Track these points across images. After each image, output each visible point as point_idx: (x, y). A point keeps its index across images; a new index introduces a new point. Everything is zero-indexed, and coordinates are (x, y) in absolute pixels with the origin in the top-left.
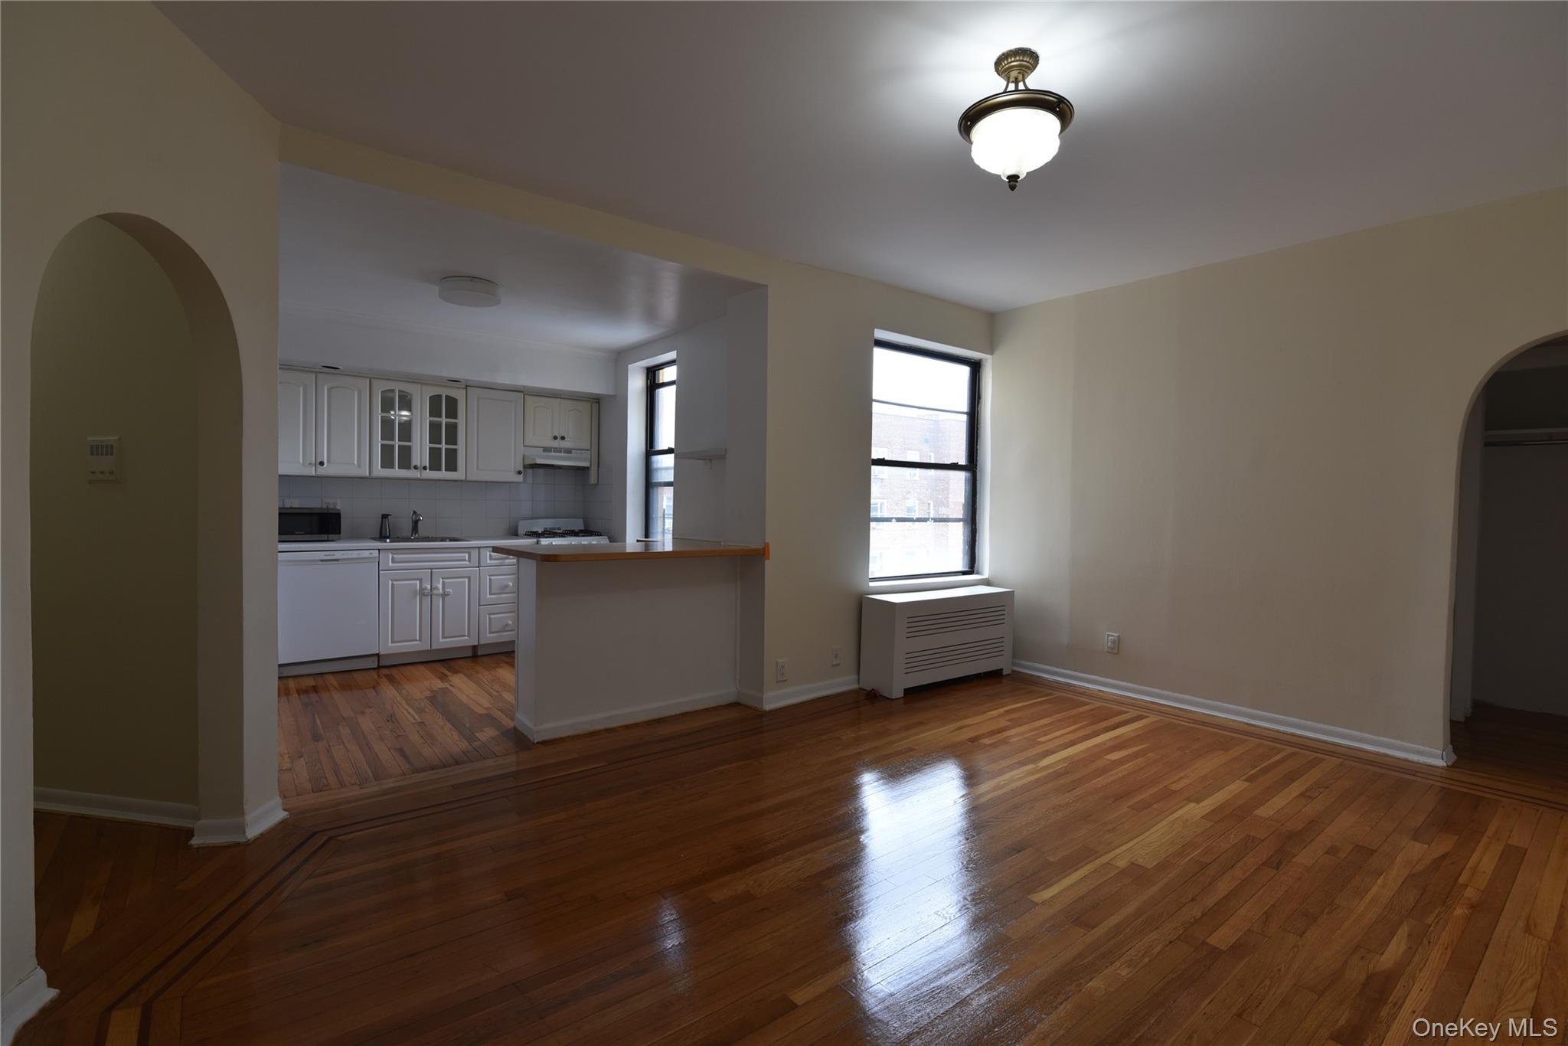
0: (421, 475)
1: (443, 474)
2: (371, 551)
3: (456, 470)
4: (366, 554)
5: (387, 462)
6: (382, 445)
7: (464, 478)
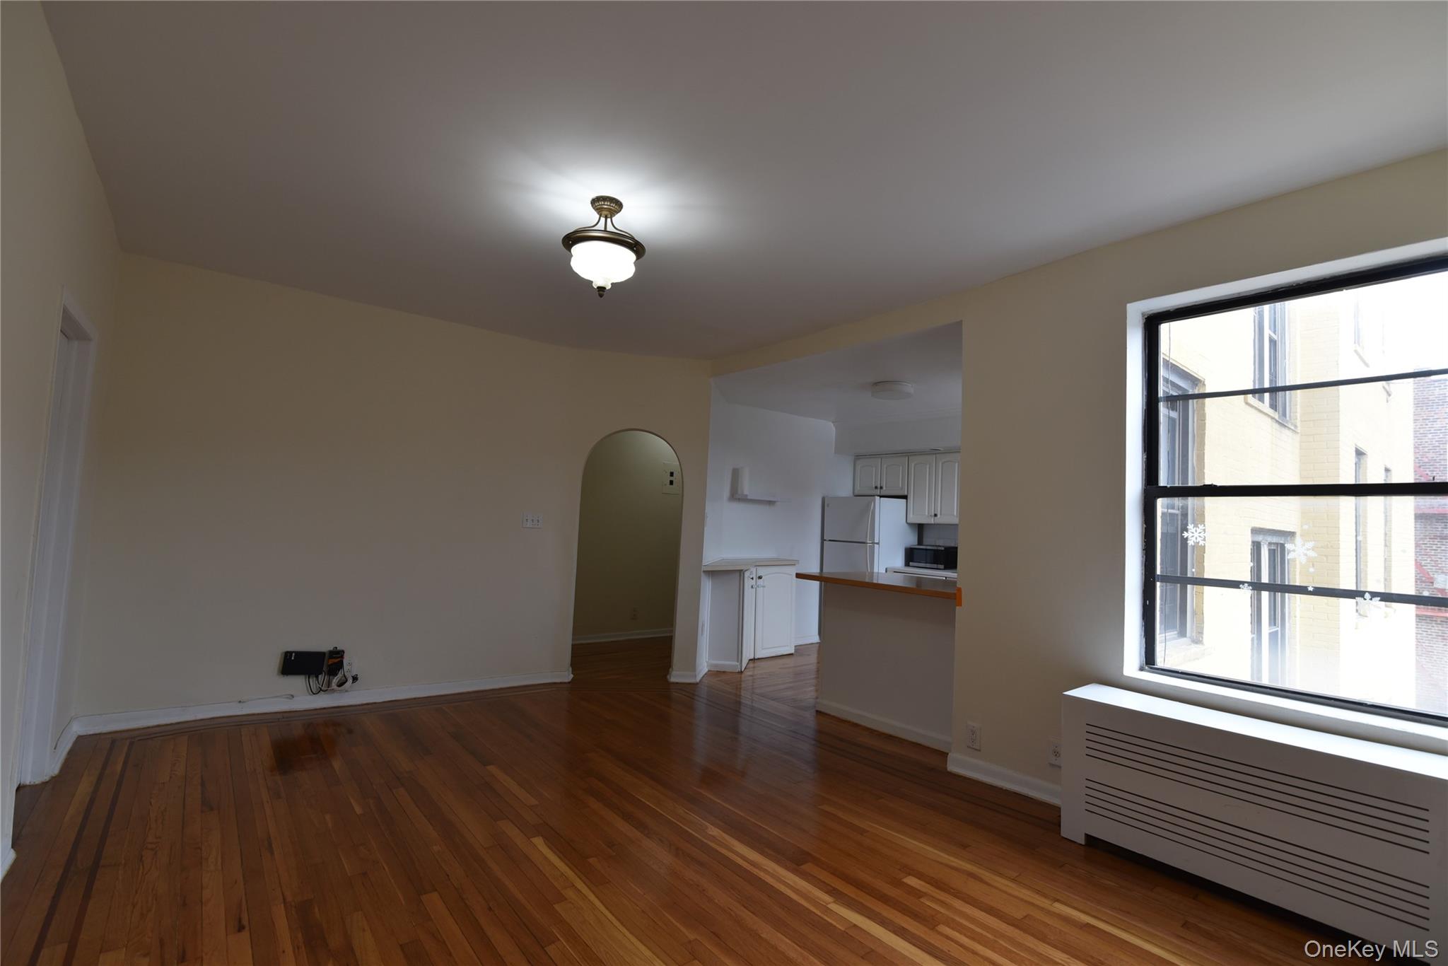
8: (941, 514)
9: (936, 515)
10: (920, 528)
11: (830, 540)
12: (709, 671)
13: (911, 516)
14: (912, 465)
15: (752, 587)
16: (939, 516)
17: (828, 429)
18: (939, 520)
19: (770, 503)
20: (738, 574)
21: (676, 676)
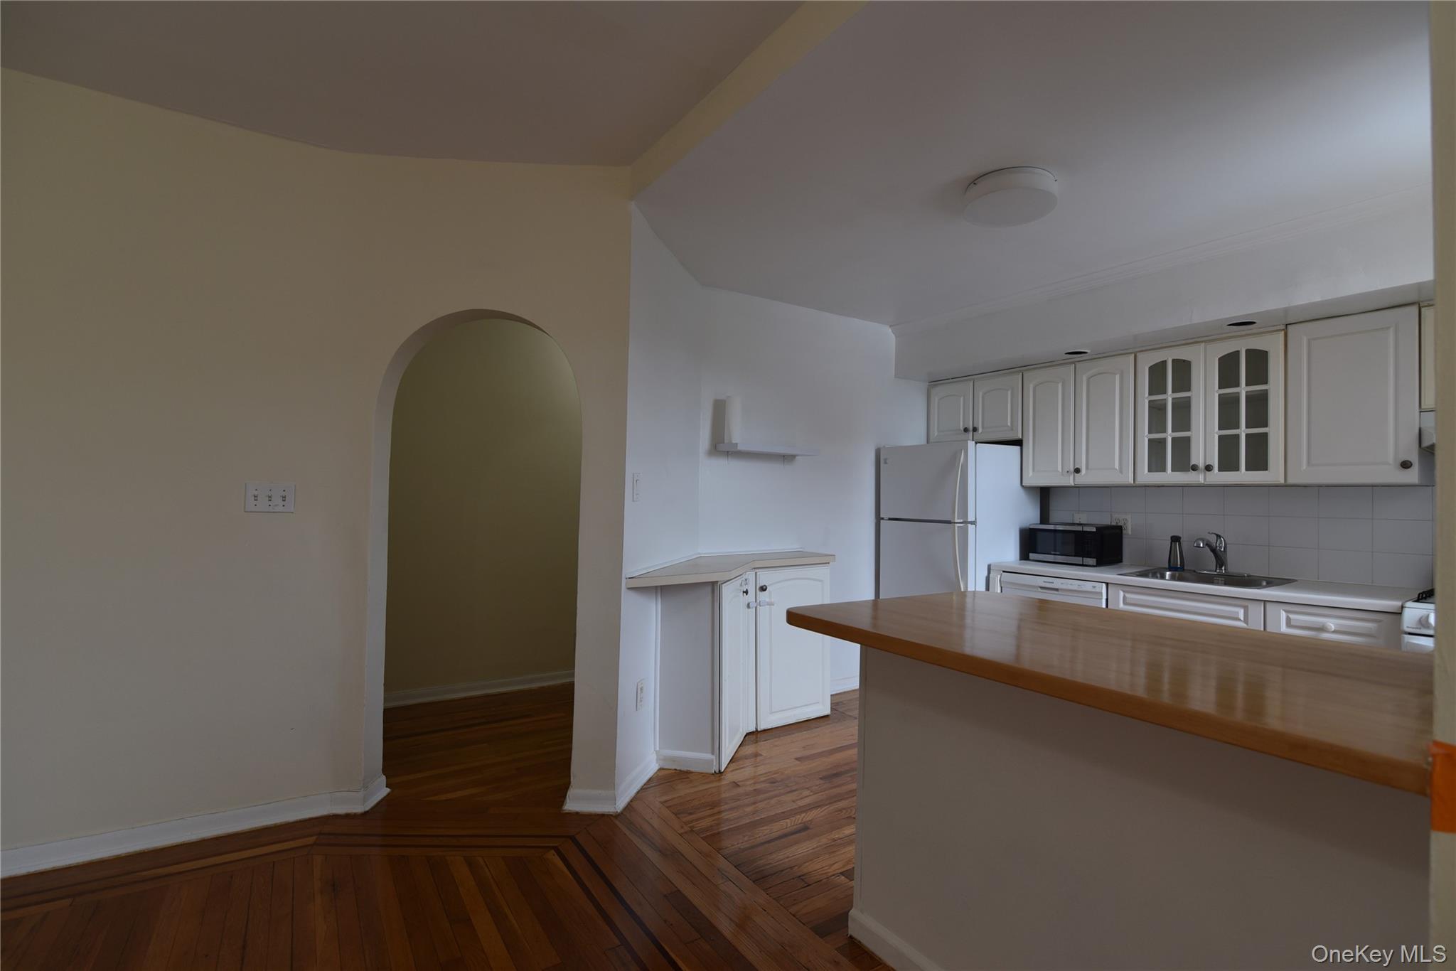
0: (1205, 479)
1: (1243, 476)
2: (1094, 584)
3: (1267, 470)
4: (1088, 586)
5: (1156, 463)
6: (1149, 440)
7: (1282, 481)
8: (1087, 468)
9: (1077, 471)
10: (1044, 495)
11: (890, 519)
12: (661, 769)
13: (1031, 474)
14: (1030, 388)
15: (748, 606)
16: (1083, 471)
17: (884, 337)
18: (1084, 479)
19: (787, 458)
20: (709, 589)
21: (578, 801)
